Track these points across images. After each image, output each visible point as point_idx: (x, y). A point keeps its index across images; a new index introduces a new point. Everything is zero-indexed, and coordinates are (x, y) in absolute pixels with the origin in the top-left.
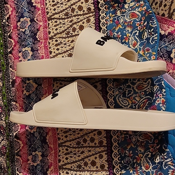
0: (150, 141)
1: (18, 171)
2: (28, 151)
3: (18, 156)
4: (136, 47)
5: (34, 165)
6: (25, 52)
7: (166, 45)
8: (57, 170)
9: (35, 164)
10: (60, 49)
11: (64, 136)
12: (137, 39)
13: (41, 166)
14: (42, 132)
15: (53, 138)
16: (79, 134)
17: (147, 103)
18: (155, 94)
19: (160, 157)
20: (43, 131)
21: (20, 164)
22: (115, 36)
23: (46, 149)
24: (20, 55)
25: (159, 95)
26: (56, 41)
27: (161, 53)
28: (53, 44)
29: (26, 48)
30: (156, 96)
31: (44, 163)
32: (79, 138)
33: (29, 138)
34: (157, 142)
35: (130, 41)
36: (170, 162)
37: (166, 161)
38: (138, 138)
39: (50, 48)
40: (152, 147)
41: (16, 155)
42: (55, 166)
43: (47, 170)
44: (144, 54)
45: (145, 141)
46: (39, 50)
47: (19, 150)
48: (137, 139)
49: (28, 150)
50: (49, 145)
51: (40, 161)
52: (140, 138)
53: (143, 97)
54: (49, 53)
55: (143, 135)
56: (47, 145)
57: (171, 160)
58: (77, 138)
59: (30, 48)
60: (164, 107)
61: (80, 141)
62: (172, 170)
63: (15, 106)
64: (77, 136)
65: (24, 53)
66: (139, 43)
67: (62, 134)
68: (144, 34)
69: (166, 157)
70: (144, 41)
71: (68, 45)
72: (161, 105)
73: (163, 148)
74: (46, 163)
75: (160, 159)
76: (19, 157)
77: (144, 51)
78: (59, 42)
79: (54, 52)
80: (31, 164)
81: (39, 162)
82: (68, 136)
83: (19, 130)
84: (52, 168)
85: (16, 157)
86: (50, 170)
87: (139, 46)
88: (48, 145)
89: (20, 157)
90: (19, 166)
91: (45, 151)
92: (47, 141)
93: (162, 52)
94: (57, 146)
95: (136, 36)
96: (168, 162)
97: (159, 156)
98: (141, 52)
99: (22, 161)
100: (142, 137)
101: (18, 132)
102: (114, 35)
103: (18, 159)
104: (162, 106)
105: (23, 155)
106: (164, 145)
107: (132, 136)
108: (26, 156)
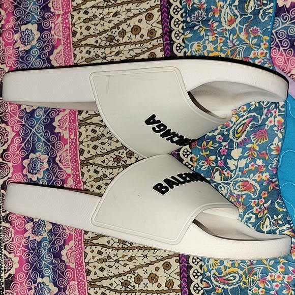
0: (252, 195)
1: (5, 249)
3: (8, 222)
4: (234, 25)
5: (35, 240)
6: (25, 31)
7: (286, 25)
8: (81, 247)
9: (38, 239)
10: (93, 27)
12: (236, 12)
13: (50, 242)
14: (54, 179)
17: (250, 125)
18: (266, 109)
19: (270, 222)
21: (10, 238)
22: (195, 5)
24: (16, 37)
25: (273, 112)
26: (86, 13)
27: (277, 40)
28: (79, 18)
29: (29, 26)
30: (267, 113)
31: (56, 235)
34: (266, 195)
35: (222, 15)
36: (289, 230)
37: (280, 229)
38: (232, 189)
39: (74, 25)
40: (257, 205)
41: (3, 221)
42: (77, 241)
43: (62, 248)
44: (248, 38)
45: (245, 194)
46: (53, 29)
48: (230, 190)
51: (48, 233)
52: (236, 190)
53: (243, 115)
54: (71, 35)
55: (240, 184)
57: (289, 226)
59: (36, 26)
60: (281, 132)
63: (4, 131)
65: (23, 33)
66: (239, 20)
68: (249, 3)
69: (280, 222)
70: (249, 15)
71: (107, 20)
72: (275, 129)
73: (276, 206)
74: (59, 236)
75: (270, 224)
76: (8, 225)
77: (247, 32)
78: (90, 14)
79: (81, 33)
80: (31, 239)
81: (45, 235)
82: (102, 187)
83: (10, 175)
84: (72, 243)
85: (3, 224)
86: (67, 247)
87: (239, 25)
89: (11, 225)
90: (7, 241)
93: (279, 38)
95: (234, 6)
96: (285, 230)
97: (270, 220)
98: (243, 36)
99: (13, 231)
100: (239, 187)
101: (9, 178)
102: (194, 3)
103: (6, 228)
104: (277, 131)
105: (16, 221)
106: (279, 200)
107: (221, 186)
108: (21, 223)
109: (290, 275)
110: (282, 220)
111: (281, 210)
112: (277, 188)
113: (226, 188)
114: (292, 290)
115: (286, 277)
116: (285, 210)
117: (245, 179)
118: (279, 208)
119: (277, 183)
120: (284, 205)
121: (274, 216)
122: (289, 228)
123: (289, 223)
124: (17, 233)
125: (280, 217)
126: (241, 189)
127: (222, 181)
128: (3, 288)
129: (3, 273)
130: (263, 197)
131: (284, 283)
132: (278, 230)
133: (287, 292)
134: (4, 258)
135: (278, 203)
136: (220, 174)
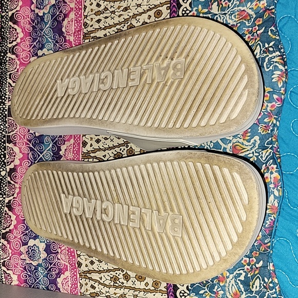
0: (247, 22)
1: (10, 78)
2: (30, 47)
3: (13, 53)
11: (94, 20)
15: (75, 23)
16: (122, 17)
20: (61, 12)
21: (15, 68)
23: (61, 45)
32: (120, 23)
33: (34, 24)
34: (261, 23)
37: (270, 56)
38: (228, 19)
40: (250, 33)
41: (10, 52)
45: (239, 23)
47: (14, 43)
48: (226, 20)
49: (31, 45)
50: (67, 36)
52: (232, 20)
55: (236, 14)
56: (63, 36)
57: (280, 54)
58: (117, 24)
61: (122, 28)
62: (279, 73)
64: (117, 20)
67: (91, 17)
69: (271, 49)
73: (270, 33)
75: (260, 52)
76: (13, 57)
82: (101, 20)
83: (18, 8)
85: (9, 55)
88: (65, 37)
89: (17, 57)
90: (12, 71)
91: (59, 48)
92: (64, 30)
94: (80, 37)
96: (275, 57)
97: (261, 48)
99: (18, 63)
100: (235, 16)
101: (17, 11)
103: (12, 59)
105: (22, 54)
106: (273, 28)
107: (218, 16)
108: (27, 56)
109: (274, 103)
110: (273, 48)
111: (274, 37)
112: (273, 16)
113: (222, 18)
114: (275, 118)
115: (270, 105)
116: (278, 38)
117: (242, 9)
118: (272, 35)
119: (273, 11)
120: (277, 33)
121: (266, 44)
122: (279, 56)
123: (279, 50)
124: (21, 64)
125: (271, 44)
126: (237, 20)
127: (220, 12)
128: (6, 114)
129: (7, 100)
130: (257, 24)
131: (267, 112)
132: (268, 57)
133: (269, 120)
134: (9, 87)
135: (272, 31)
136: (218, 5)
